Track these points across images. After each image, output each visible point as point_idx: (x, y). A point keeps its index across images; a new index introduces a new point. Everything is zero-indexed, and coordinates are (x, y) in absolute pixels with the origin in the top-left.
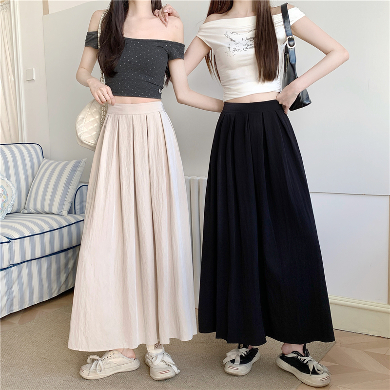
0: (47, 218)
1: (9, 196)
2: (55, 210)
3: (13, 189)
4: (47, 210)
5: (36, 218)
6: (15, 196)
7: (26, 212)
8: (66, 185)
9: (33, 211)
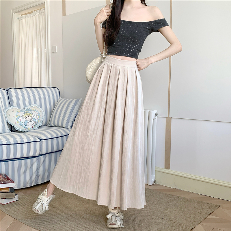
0: (60, 129)
1: (41, 116)
2: (64, 125)
3: (43, 113)
4: (60, 125)
5: (54, 129)
6: (44, 117)
7: (49, 125)
8: (70, 112)
9: (53, 125)
